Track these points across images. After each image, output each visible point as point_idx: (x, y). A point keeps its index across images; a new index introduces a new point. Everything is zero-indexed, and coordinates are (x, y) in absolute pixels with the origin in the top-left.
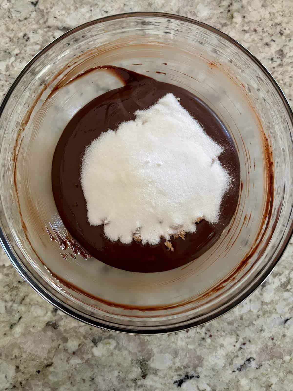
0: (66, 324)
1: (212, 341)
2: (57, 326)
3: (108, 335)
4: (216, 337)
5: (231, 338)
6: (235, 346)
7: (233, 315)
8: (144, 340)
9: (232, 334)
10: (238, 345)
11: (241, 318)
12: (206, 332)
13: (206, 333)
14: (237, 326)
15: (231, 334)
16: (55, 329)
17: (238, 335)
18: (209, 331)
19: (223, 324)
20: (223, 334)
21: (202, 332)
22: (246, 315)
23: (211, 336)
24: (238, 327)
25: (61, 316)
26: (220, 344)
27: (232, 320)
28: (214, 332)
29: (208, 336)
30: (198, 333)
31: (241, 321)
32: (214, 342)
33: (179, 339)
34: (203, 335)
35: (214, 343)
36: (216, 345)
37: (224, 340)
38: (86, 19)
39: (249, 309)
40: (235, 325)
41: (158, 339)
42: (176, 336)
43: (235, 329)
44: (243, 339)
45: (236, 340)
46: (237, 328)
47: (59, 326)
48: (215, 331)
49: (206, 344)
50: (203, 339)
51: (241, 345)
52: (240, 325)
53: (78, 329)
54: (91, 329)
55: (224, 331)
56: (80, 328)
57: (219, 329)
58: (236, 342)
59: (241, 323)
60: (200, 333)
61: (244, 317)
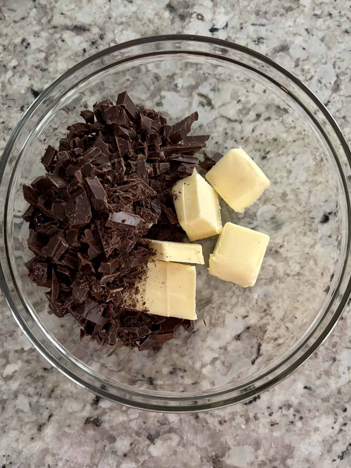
0: (111, 418)
1: (303, 424)
2: (100, 422)
3: (168, 428)
4: (308, 419)
5: (328, 418)
6: (333, 428)
7: (328, 389)
8: (216, 430)
9: (329, 414)
10: (337, 427)
11: (339, 392)
12: (295, 413)
13: (294, 415)
14: (334, 403)
15: (327, 413)
16: (97, 426)
17: (336, 414)
18: (298, 412)
19: (316, 401)
20: (317, 414)
21: (290, 414)
22: (345, 387)
23: (301, 418)
24: (336, 404)
25: (104, 409)
26: (314, 427)
27: (327, 395)
28: (305, 413)
29: (297, 418)
30: (284, 415)
31: (339, 395)
32: (306, 425)
33: (261, 425)
34: (291, 418)
35: (305, 427)
36: (309, 429)
37: (318, 421)
38: (103, 13)
39: (348, 380)
40: (332, 401)
41: (233, 428)
42: (257, 422)
43: (332, 407)
44: (343, 418)
45: (334, 421)
46: (334, 405)
47: (102, 422)
48: (307, 412)
49: (297, 429)
50: (292, 422)
51: (341, 426)
52: (338, 400)
53: (129, 424)
54: (144, 423)
55: (318, 410)
56: (131, 422)
57: (312, 407)
58: (335, 423)
59: (339, 398)
60: (286, 415)
61: (343, 390)
